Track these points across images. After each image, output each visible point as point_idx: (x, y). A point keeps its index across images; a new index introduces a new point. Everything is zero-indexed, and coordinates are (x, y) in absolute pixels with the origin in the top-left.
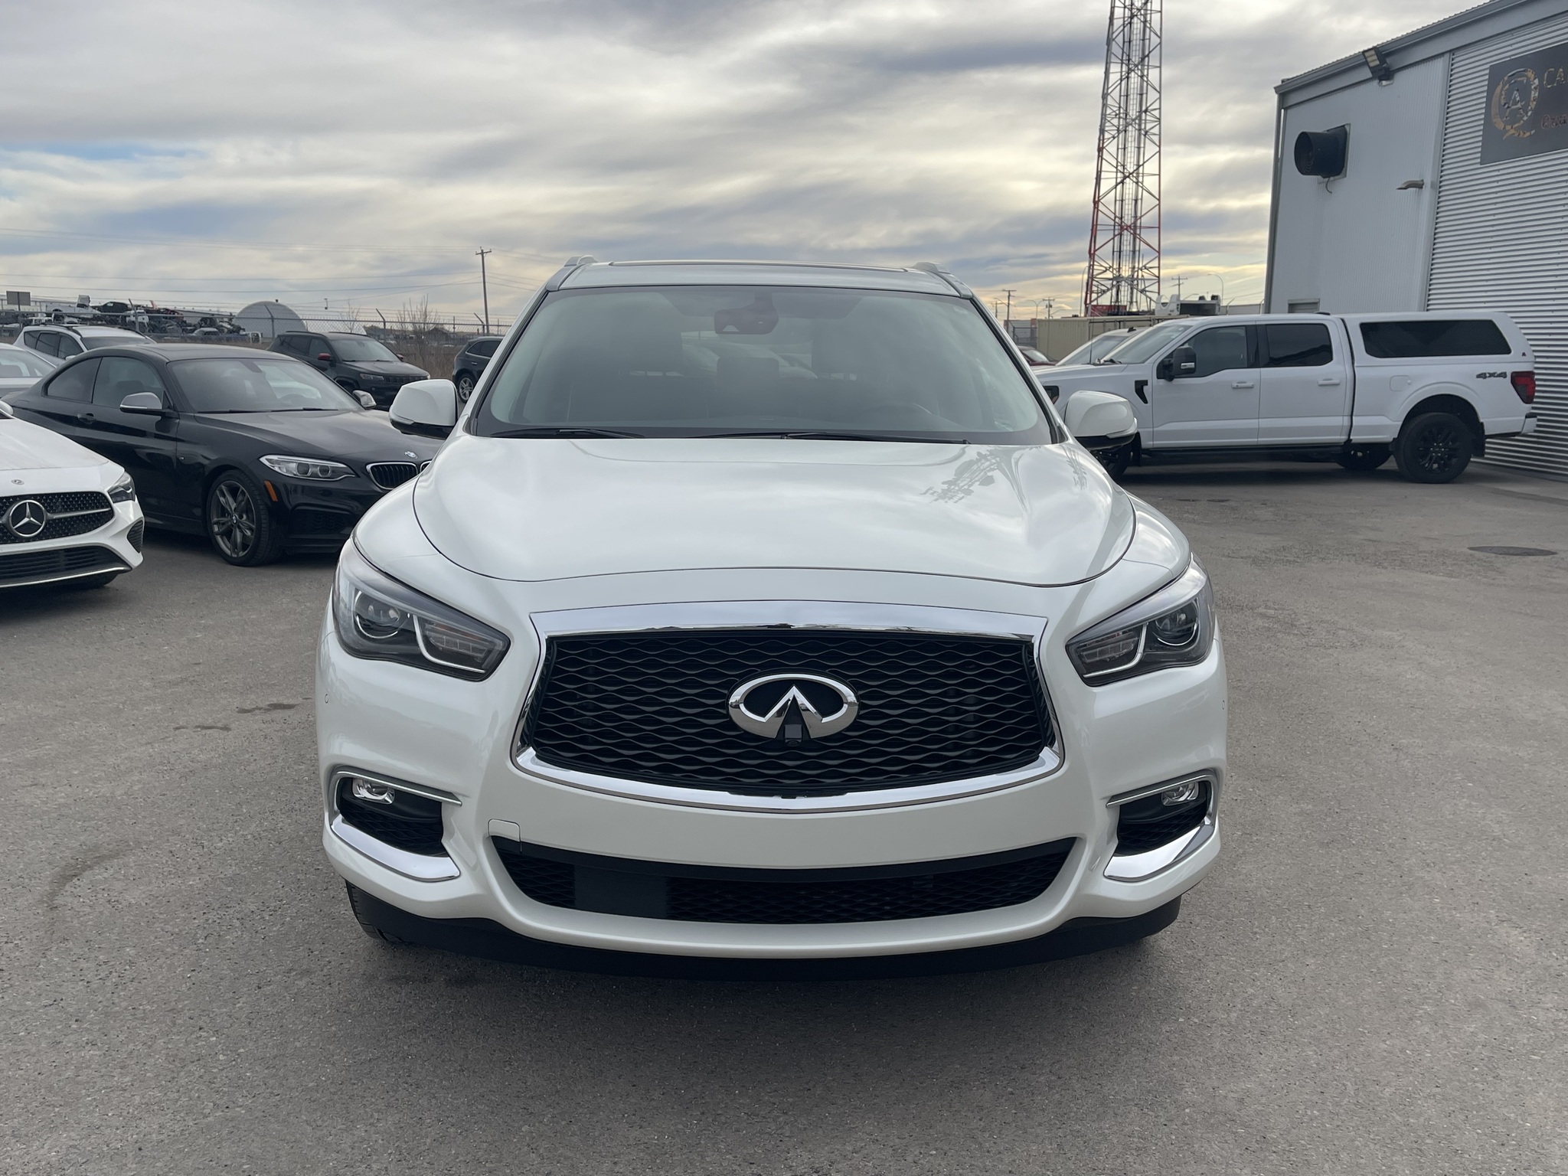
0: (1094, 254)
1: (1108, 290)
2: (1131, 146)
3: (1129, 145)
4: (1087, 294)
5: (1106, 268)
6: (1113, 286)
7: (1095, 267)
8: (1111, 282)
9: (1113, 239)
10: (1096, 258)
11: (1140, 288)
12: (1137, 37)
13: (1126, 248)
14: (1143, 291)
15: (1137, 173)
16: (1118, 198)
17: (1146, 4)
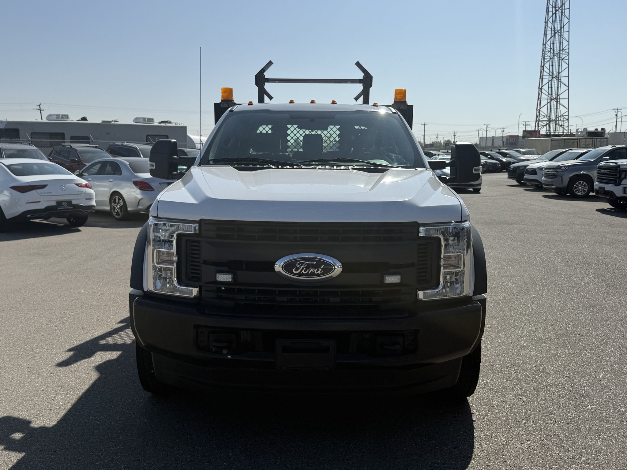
0: (540, 111)
2: (556, 65)
6: (547, 124)
9: (547, 104)
11: (559, 124)
12: (558, 19)
13: (553, 108)
14: (561, 126)
15: (558, 77)
16: (549, 87)
17: (562, 5)
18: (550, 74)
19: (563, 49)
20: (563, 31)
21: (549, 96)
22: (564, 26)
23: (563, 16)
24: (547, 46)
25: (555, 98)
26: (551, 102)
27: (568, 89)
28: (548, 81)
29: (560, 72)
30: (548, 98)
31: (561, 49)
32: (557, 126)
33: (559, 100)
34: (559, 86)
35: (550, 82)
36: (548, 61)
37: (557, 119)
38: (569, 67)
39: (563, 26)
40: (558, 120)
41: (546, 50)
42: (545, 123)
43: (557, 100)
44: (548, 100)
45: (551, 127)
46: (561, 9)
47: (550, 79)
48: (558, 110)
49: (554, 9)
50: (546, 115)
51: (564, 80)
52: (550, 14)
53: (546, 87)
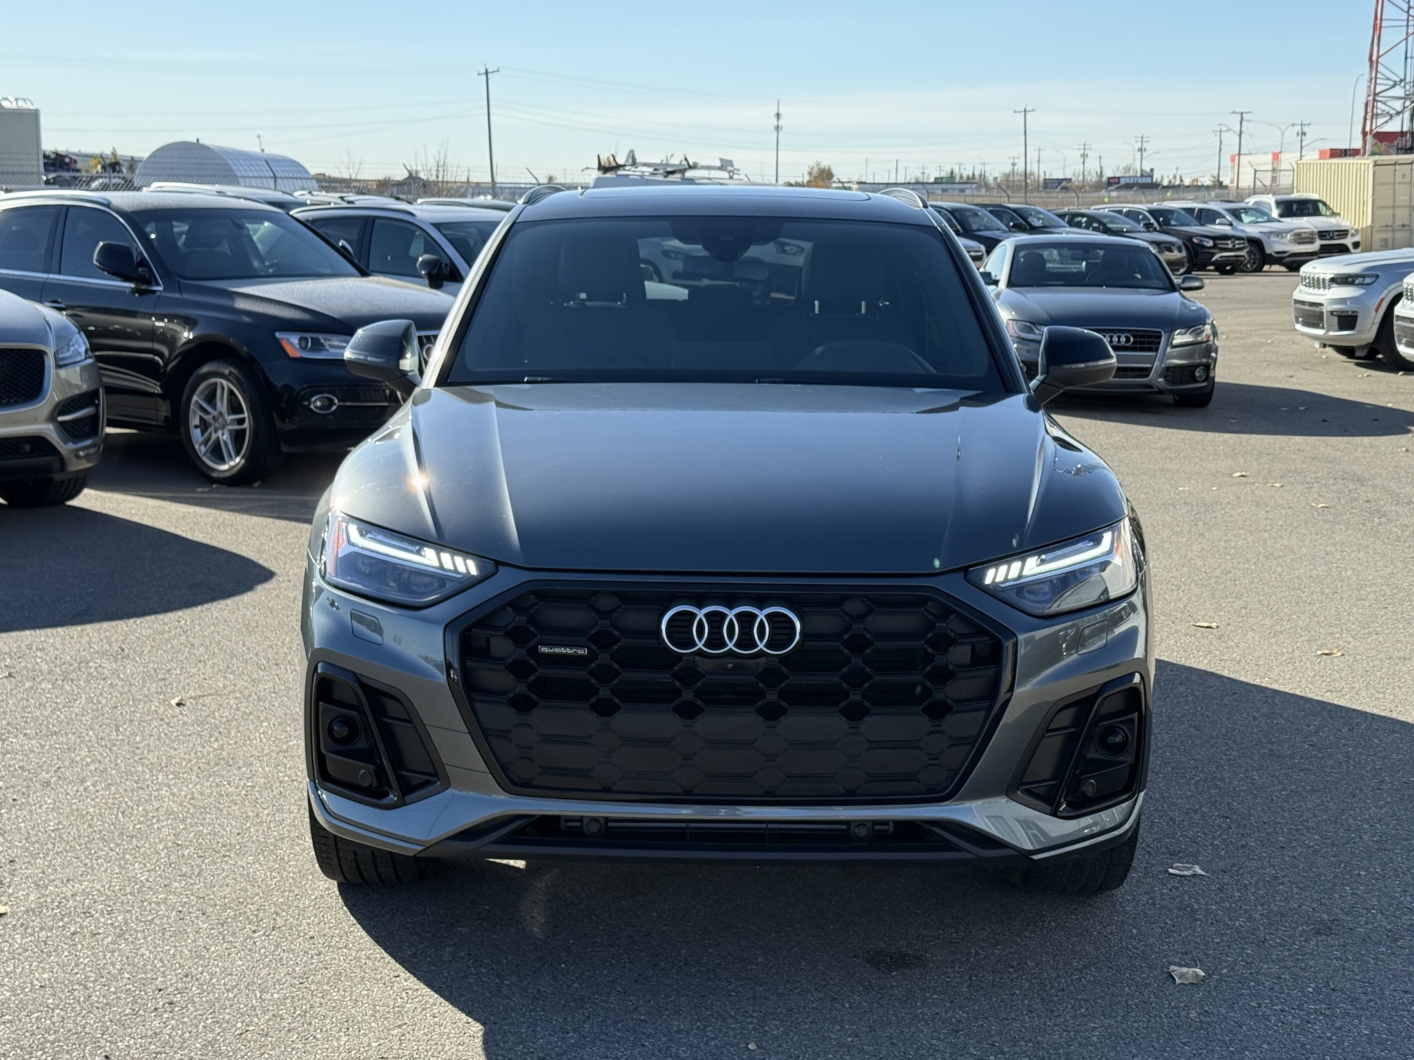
0: (1377, 62)
1: (1398, 113)
4: (1365, 119)
5: (1395, 82)
6: (1404, 107)
7: (1378, 81)
8: (1402, 101)
9: (1406, 39)
10: (1380, 66)
21: (1411, 12)
30: (1408, 20)
42: (1398, 105)
44: (1408, 25)
50: (1398, 79)
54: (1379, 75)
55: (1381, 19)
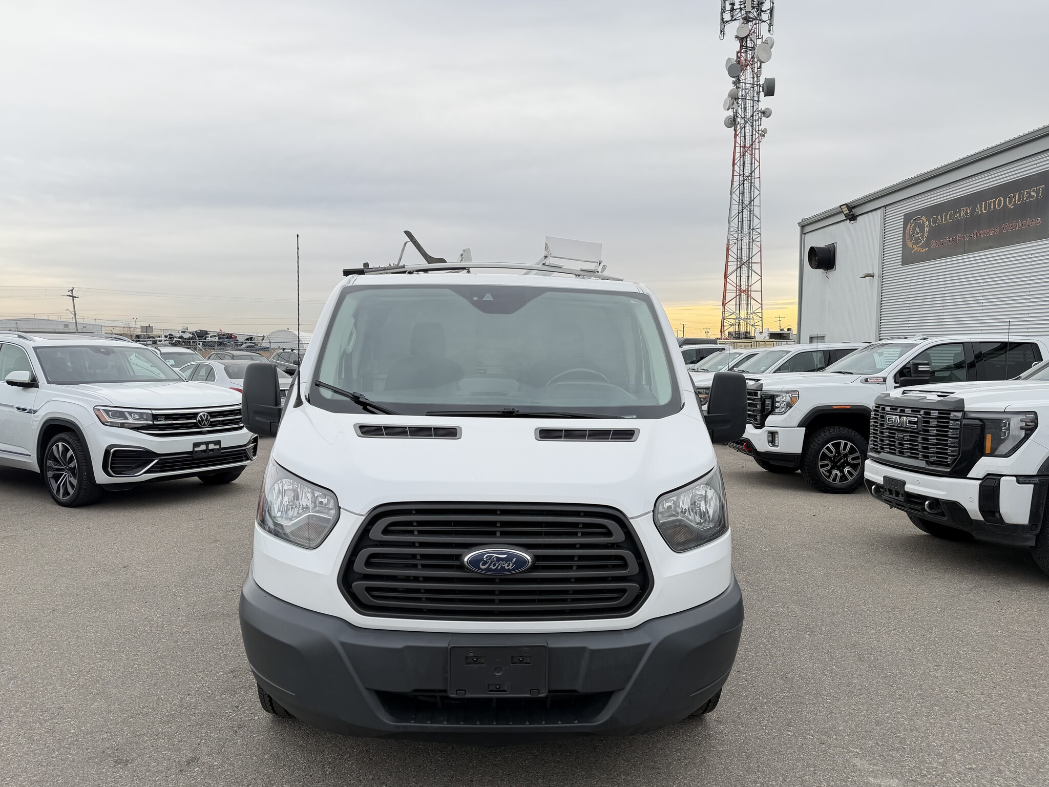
0: (725, 306)
1: (734, 324)
2: (745, 247)
3: (743, 247)
4: (721, 327)
5: (732, 313)
8: (735, 320)
9: (736, 297)
11: (751, 324)
12: (747, 191)
13: (743, 302)
14: (752, 326)
15: (749, 263)
16: (738, 276)
17: (751, 174)
18: (738, 259)
19: (753, 229)
20: (753, 206)
21: (738, 287)
22: (754, 199)
23: (753, 187)
24: (732, 224)
25: (745, 291)
26: (740, 295)
27: (761, 279)
28: (736, 268)
29: (751, 257)
30: (736, 290)
31: (752, 228)
32: (748, 325)
33: (750, 294)
34: (750, 275)
35: (739, 270)
36: (735, 244)
37: (749, 317)
38: (761, 251)
39: (752, 199)
40: (750, 319)
41: (732, 229)
43: (748, 293)
44: (736, 292)
45: (742, 326)
46: (749, 178)
47: (738, 266)
48: (749, 305)
49: (741, 178)
51: (756, 267)
52: (736, 184)
53: (733, 278)
54: (726, 310)
55: (726, 290)
